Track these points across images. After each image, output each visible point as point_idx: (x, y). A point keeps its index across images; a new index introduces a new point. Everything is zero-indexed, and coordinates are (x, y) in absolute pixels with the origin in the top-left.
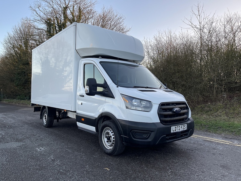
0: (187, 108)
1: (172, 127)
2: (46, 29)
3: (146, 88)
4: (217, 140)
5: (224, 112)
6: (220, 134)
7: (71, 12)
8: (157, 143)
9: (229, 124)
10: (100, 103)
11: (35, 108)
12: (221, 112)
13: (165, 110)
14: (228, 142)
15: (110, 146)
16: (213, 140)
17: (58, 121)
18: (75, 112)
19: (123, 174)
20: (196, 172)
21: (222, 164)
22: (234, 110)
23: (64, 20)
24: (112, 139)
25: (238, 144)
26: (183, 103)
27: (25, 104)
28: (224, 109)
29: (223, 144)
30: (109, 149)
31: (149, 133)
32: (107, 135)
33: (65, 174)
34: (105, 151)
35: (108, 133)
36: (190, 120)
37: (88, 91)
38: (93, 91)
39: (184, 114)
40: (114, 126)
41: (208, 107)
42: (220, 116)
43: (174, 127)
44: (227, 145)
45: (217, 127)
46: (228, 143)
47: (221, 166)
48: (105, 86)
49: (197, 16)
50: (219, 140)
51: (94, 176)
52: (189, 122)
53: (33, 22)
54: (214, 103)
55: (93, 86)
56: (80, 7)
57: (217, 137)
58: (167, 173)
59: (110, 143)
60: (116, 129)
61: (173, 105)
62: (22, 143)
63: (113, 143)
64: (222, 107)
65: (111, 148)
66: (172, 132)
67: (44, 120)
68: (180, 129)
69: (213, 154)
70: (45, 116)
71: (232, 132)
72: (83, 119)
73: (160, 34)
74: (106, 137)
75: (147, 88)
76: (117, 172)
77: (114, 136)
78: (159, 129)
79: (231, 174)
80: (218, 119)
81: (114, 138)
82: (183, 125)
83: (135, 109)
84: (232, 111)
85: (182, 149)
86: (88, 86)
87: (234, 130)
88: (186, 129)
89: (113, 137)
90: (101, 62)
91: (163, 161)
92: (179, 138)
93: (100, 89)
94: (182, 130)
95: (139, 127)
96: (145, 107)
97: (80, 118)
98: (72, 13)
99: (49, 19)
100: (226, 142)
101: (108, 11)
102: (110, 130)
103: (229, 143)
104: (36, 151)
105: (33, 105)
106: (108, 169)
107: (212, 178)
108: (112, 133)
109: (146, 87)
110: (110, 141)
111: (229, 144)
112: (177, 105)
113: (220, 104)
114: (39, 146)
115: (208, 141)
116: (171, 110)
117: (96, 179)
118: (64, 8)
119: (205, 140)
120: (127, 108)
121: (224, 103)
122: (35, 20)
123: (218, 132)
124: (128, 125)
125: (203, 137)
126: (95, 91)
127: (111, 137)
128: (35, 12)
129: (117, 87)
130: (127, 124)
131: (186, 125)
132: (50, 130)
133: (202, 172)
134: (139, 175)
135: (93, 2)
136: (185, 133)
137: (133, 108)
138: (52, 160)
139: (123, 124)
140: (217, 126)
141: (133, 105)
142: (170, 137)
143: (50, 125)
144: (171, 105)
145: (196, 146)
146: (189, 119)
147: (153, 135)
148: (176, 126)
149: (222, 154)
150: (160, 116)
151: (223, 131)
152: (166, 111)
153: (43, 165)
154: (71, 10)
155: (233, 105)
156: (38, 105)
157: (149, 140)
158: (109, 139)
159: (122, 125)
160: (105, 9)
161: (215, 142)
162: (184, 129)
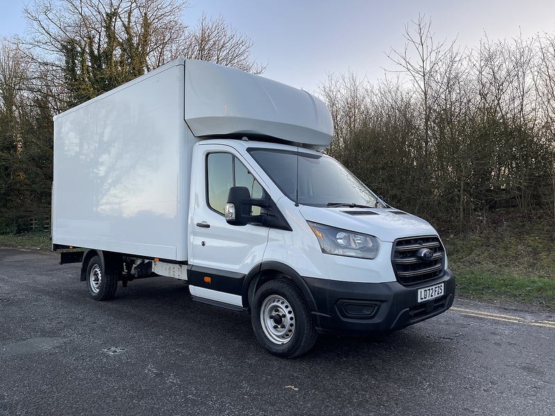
0: (441, 249)
1: (419, 291)
2: (63, 64)
3: (351, 206)
4: (489, 314)
5: (486, 254)
6: (491, 301)
7: (123, 24)
8: (392, 326)
9: (503, 280)
10: (255, 241)
11: (63, 254)
12: (479, 255)
13: (405, 254)
14: (513, 318)
15: (283, 337)
16: (482, 315)
17: (125, 285)
18: (185, 263)
19: (331, 396)
20: (480, 384)
21: (524, 365)
22: (506, 249)
23: (109, 43)
24: (288, 320)
25: (536, 322)
26: (434, 239)
27: (10, 245)
28: (484, 248)
29: (506, 324)
30: (280, 343)
31: (376, 305)
32: (274, 313)
33: (203, 403)
34: (271, 348)
35: (276, 308)
36: (448, 275)
37: (234, 216)
38: (243, 215)
39: (436, 262)
40: (294, 293)
41: (450, 244)
42: (479, 263)
43: (423, 290)
44: (514, 323)
45: (481, 287)
46: (515, 319)
47: (524, 368)
48: (267, 204)
49: (417, 45)
50: (495, 315)
51: (273, 405)
52: (446, 278)
53: (31, 46)
54: (461, 235)
55: (243, 204)
56: (145, 14)
57: (487, 308)
58: (422, 389)
59: (283, 332)
60: (298, 300)
61: (416, 243)
62: (61, 341)
63: (290, 331)
64: (480, 243)
65: (286, 341)
66: (419, 301)
67: (93, 283)
68: (433, 294)
69: (496, 343)
70: (96, 274)
71: (515, 296)
72: (207, 279)
73: (333, 82)
74: (271, 317)
75: (355, 206)
76: (317, 392)
77: (292, 315)
78: (397, 295)
79: (548, 382)
80: (476, 268)
81: (291, 319)
82: (437, 286)
83: (342, 254)
84: (502, 252)
85: (429, 337)
86: (232, 205)
87: (517, 293)
88: (443, 294)
89: (289, 316)
90: (249, 150)
91: (400, 363)
92: (430, 313)
93: (256, 211)
94: (437, 296)
95: (355, 292)
96: (364, 249)
97: (197, 277)
98: (127, 29)
99: (72, 42)
100: (509, 319)
101: (214, 26)
102: (281, 301)
103: (517, 320)
104: (107, 356)
105: (57, 247)
106: (293, 387)
107: (515, 393)
108: (287, 307)
109: (351, 203)
110: (283, 327)
111: (517, 322)
112: (424, 242)
113: (474, 237)
114: (105, 344)
115: (473, 317)
116: (414, 253)
117: (278, 411)
118: (107, 15)
119: (466, 316)
120: (324, 251)
121: (483, 235)
122: (38, 43)
123: (485, 297)
124: (330, 290)
125: (459, 309)
126: (247, 216)
127: (284, 316)
128: (35, 24)
129: (297, 205)
130: (328, 287)
131: (443, 285)
132: (109, 305)
133: (492, 383)
134: (368, 396)
135: (178, 4)
136: (441, 303)
137: (336, 252)
138: (157, 375)
139: (317, 287)
140: (479, 284)
141: (339, 246)
142: (416, 312)
143: (108, 294)
144: (414, 244)
145: (453, 328)
146: (445, 273)
147: (384, 309)
148: (427, 289)
149: (515, 344)
150: (397, 267)
151: (496, 295)
152: (406, 257)
153: (140, 386)
154: (123, 19)
155: (502, 239)
156: (74, 247)
157: (377, 320)
158: (278, 321)
159: (313, 289)
160: (208, 20)
161: (486, 319)
162: (440, 295)
